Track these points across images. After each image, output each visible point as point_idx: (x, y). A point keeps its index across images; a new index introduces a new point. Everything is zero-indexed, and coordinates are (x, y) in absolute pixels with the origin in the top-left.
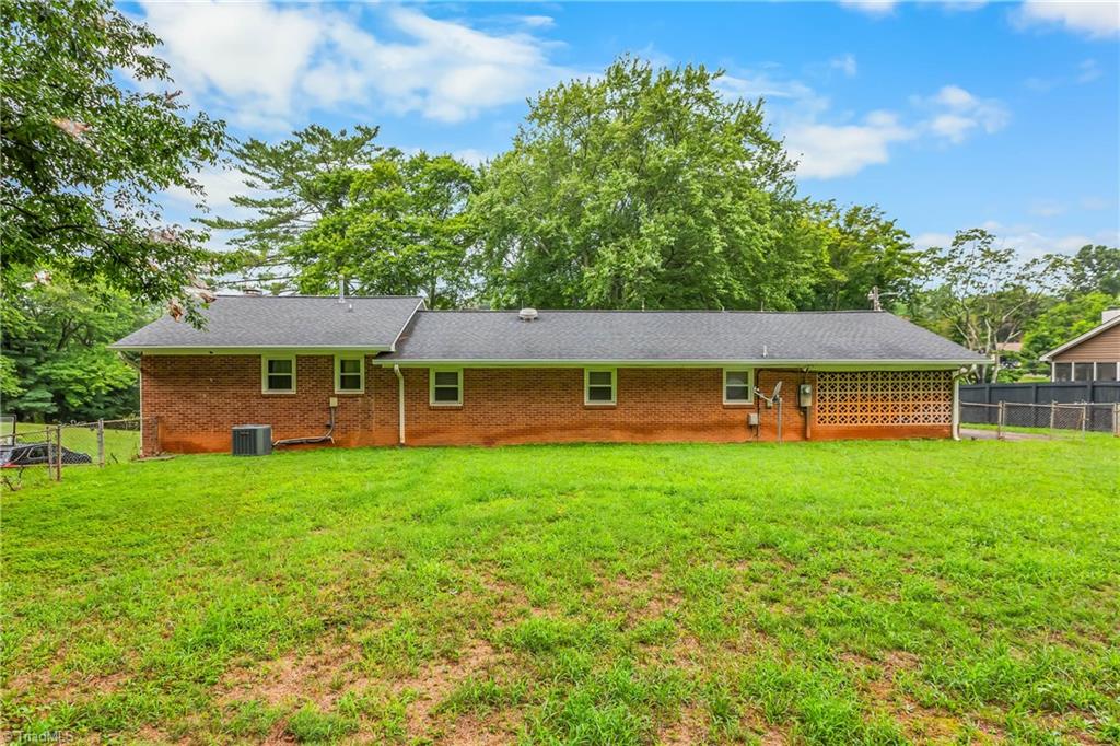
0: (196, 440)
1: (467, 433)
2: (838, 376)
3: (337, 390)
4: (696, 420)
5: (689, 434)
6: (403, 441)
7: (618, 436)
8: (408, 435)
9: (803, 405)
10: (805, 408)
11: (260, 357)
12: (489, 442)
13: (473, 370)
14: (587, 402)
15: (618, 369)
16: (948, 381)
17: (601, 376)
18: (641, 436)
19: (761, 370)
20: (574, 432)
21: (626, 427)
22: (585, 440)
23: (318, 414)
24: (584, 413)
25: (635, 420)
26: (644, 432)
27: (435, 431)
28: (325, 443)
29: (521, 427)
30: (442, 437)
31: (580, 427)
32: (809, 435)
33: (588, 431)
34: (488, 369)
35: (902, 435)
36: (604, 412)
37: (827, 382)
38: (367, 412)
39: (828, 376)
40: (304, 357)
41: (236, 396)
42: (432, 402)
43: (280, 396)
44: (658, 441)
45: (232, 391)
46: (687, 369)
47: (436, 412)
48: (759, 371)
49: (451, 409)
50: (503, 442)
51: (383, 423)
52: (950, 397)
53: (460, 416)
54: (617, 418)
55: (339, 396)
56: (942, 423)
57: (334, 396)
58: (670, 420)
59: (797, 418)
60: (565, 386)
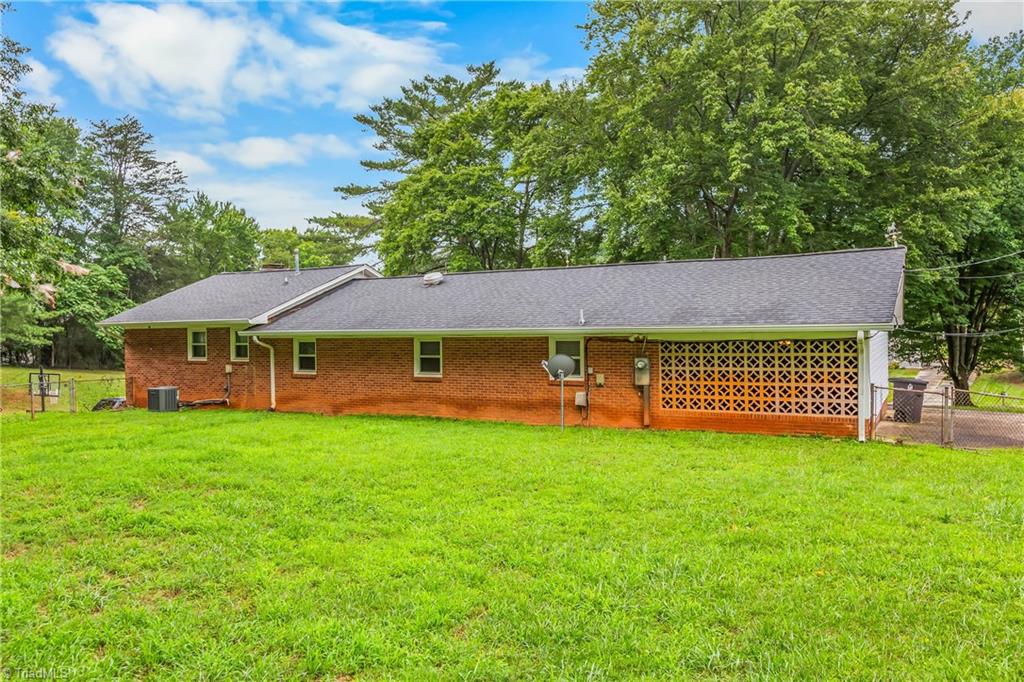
1: (320, 401)
2: (687, 347)
3: (233, 358)
4: (520, 397)
5: (513, 413)
6: (273, 406)
7: (444, 411)
8: (279, 400)
9: (637, 383)
10: (642, 387)
11: (186, 329)
12: (336, 411)
13: (324, 340)
14: (417, 373)
15: (443, 340)
17: (429, 347)
18: (465, 412)
19: (592, 339)
20: (405, 404)
21: (451, 402)
22: (415, 413)
23: (220, 379)
24: (414, 384)
25: (459, 394)
26: (469, 408)
27: (296, 398)
29: (361, 397)
30: (301, 404)
31: (411, 399)
32: (647, 421)
33: (416, 404)
34: (336, 340)
35: (781, 430)
36: (431, 384)
37: (673, 355)
38: (251, 378)
39: (674, 347)
40: (211, 329)
41: (173, 362)
42: (296, 370)
43: (198, 363)
44: (483, 419)
45: (171, 358)
46: (509, 339)
47: (298, 380)
48: (589, 341)
49: (309, 377)
50: (347, 411)
51: (261, 389)
53: (314, 384)
54: (443, 391)
55: (233, 364)
56: (843, 415)
57: (230, 363)
58: (493, 396)
59: (634, 399)
60: (395, 356)
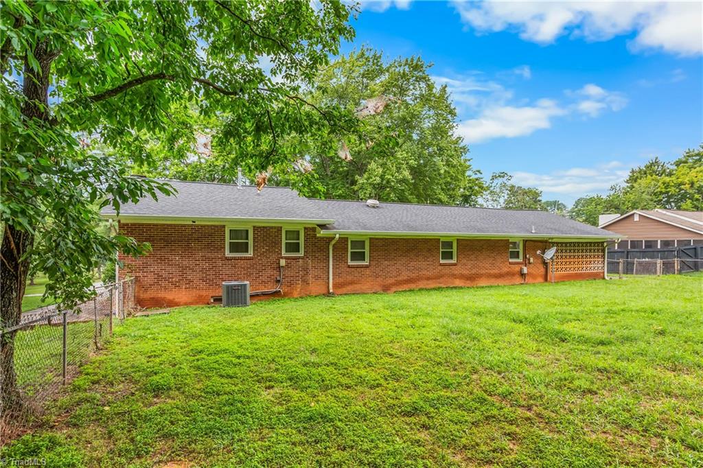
0: (169, 296)
1: (372, 283)
2: (560, 245)
3: (284, 253)
6: (331, 290)
7: (458, 283)
8: (335, 286)
9: (546, 261)
10: (547, 263)
11: (224, 226)
12: (386, 289)
14: (441, 261)
15: (458, 240)
16: (602, 248)
18: (470, 282)
19: (526, 241)
20: (434, 280)
21: (462, 277)
22: (440, 285)
23: (270, 272)
24: (440, 268)
25: (466, 272)
26: (471, 280)
27: (351, 283)
28: (276, 294)
29: (405, 278)
30: (357, 287)
31: (438, 277)
32: (548, 279)
33: (441, 280)
35: (584, 278)
36: (451, 267)
38: (306, 270)
40: (260, 228)
41: (205, 259)
42: (350, 262)
43: (241, 259)
45: (201, 254)
47: (353, 269)
48: (525, 242)
49: (362, 267)
50: (394, 289)
51: (317, 278)
52: (603, 256)
53: (368, 272)
54: (457, 270)
55: (286, 258)
56: (600, 271)
57: (282, 258)
58: (483, 272)
59: (543, 270)
